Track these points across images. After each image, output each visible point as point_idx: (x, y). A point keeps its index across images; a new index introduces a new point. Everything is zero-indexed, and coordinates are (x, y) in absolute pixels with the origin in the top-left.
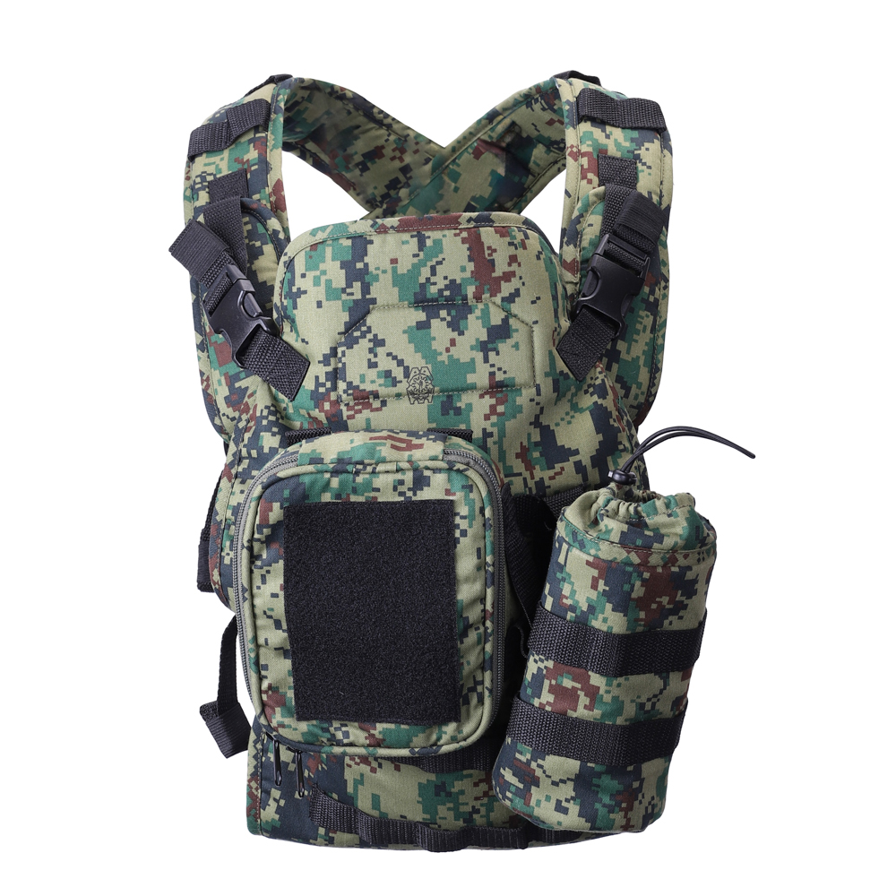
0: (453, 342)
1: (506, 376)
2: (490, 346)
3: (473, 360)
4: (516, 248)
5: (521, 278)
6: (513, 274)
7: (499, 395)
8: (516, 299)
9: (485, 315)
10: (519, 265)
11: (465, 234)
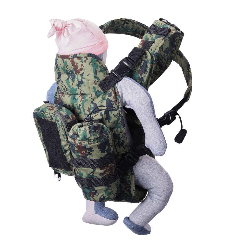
0: (73, 84)
1: (84, 92)
2: (79, 85)
3: (76, 88)
4: (83, 63)
5: (84, 70)
6: (82, 69)
7: (83, 96)
8: (84, 75)
9: (78, 79)
10: (84, 67)
11: (70, 60)
